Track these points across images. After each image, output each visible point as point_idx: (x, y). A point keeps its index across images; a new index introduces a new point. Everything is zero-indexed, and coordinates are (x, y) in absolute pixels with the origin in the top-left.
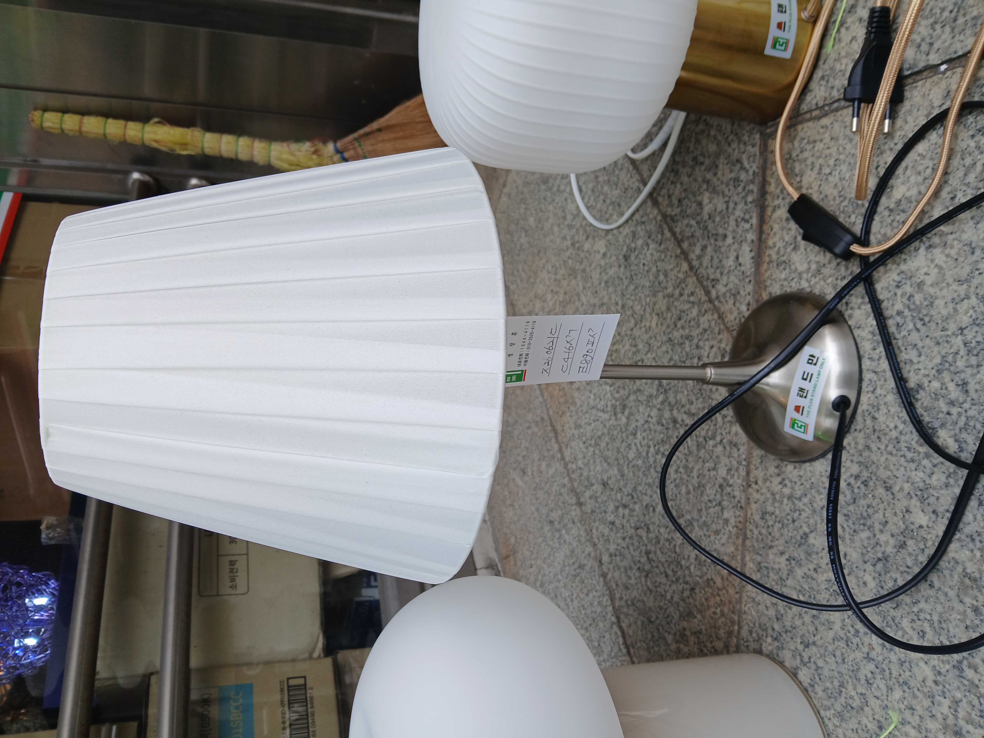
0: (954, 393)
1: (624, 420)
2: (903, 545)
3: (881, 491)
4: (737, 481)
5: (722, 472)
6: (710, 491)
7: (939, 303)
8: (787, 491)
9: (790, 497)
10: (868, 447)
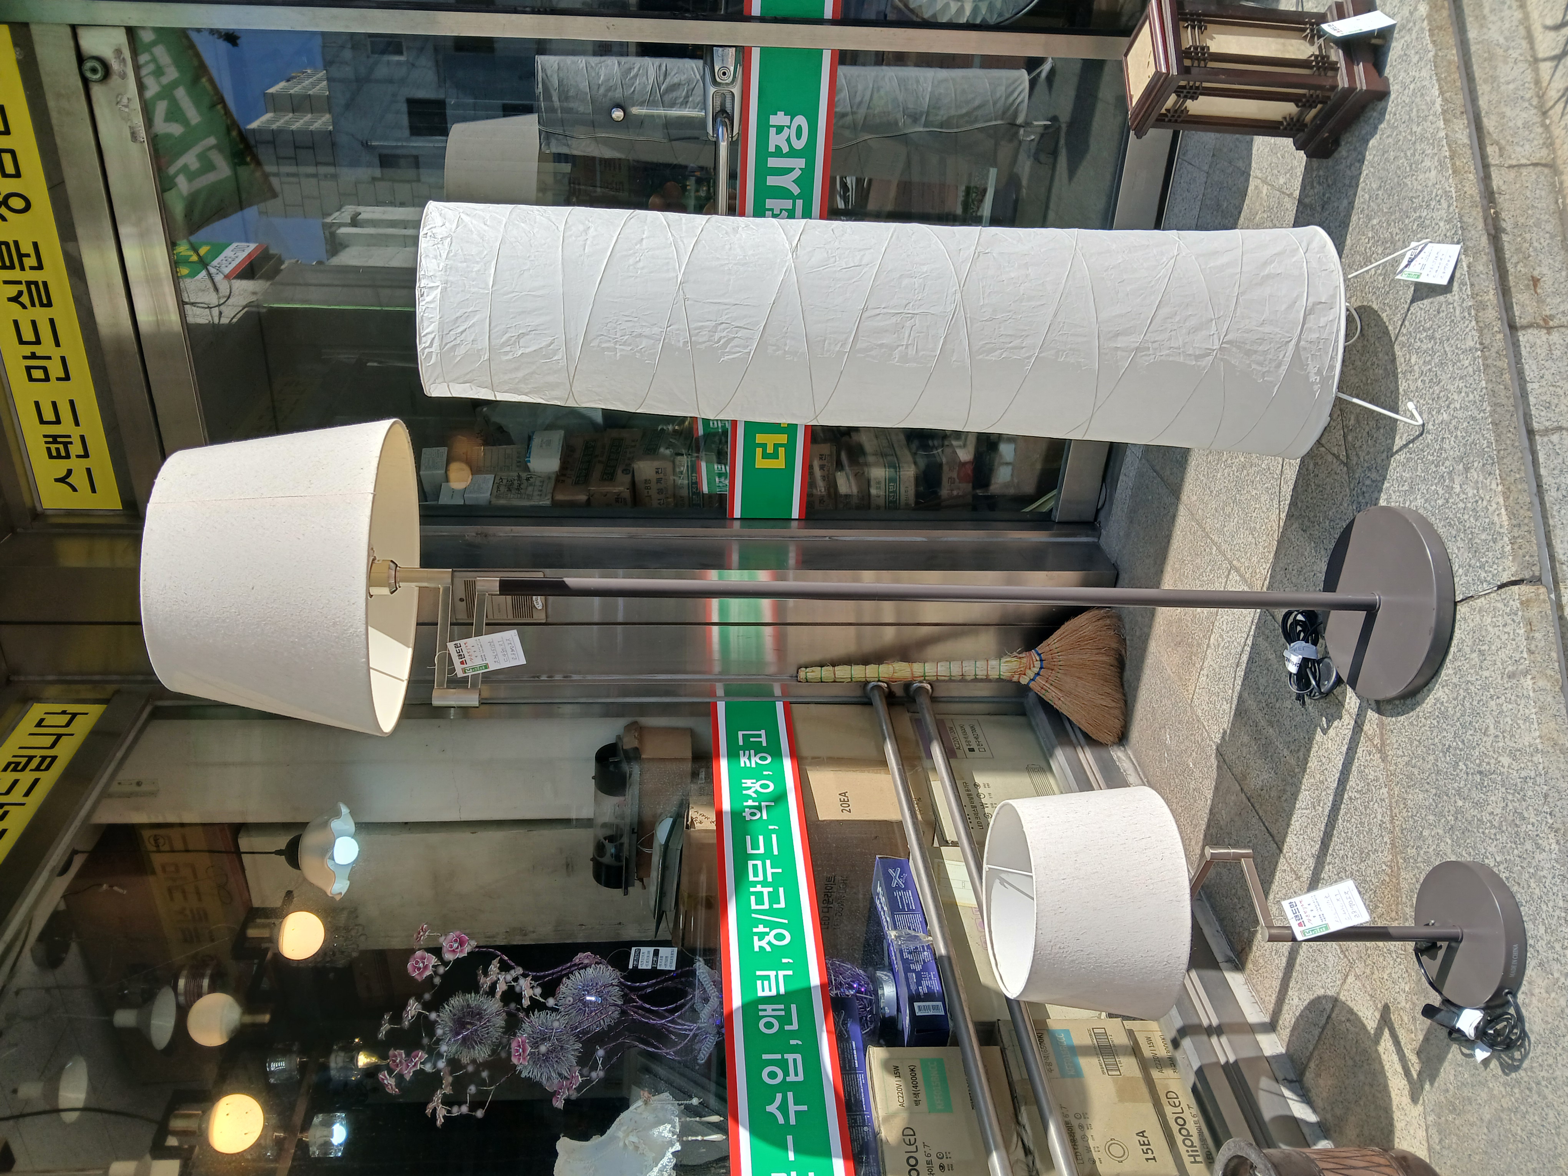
0: (1461, 746)
1: (1321, 809)
2: (1457, 818)
3: (1445, 797)
4: (1387, 819)
5: (1379, 817)
6: (1375, 830)
7: (1450, 709)
8: (1410, 814)
9: (1412, 816)
10: (1437, 780)
